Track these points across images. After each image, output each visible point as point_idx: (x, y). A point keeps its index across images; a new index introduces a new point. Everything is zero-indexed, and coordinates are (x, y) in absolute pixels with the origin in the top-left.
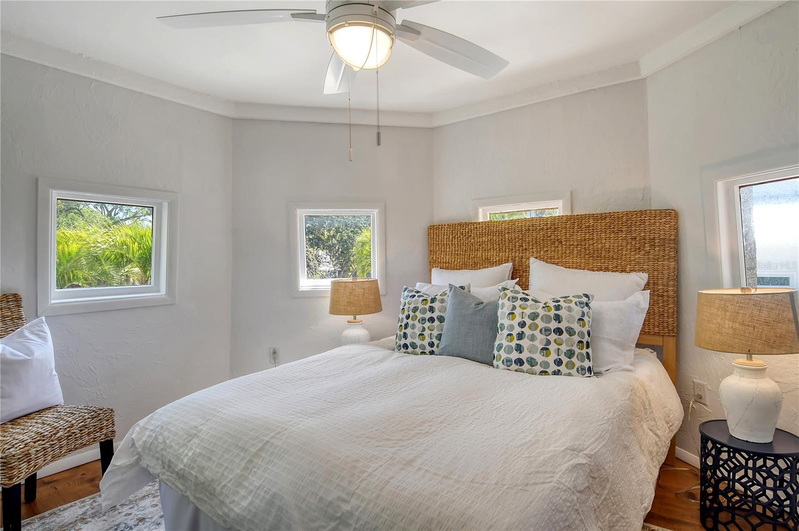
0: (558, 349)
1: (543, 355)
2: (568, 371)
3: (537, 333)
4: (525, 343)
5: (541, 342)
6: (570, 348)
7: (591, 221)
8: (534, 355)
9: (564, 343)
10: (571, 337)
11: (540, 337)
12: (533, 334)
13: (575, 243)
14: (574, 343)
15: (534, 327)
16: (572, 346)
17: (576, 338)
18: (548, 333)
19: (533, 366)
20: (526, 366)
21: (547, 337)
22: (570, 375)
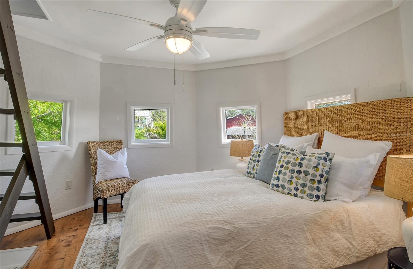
0: (297, 182)
1: (289, 184)
2: (302, 195)
3: (287, 171)
4: (281, 176)
5: (288, 177)
6: (305, 182)
7: (361, 107)
8: (284, 183)
9: (301, 179)
10: (306, 176)
11: (289, 174)
12: (285, 172)
13: (353, 122)
14: (308, 180)
15: (287, 168)
16: (306, 181)
17: (309, 177)
18: (293, 172)
19: (284, 189)
20: (280, 189)
21: (292, 175)
22: (302, 198)
